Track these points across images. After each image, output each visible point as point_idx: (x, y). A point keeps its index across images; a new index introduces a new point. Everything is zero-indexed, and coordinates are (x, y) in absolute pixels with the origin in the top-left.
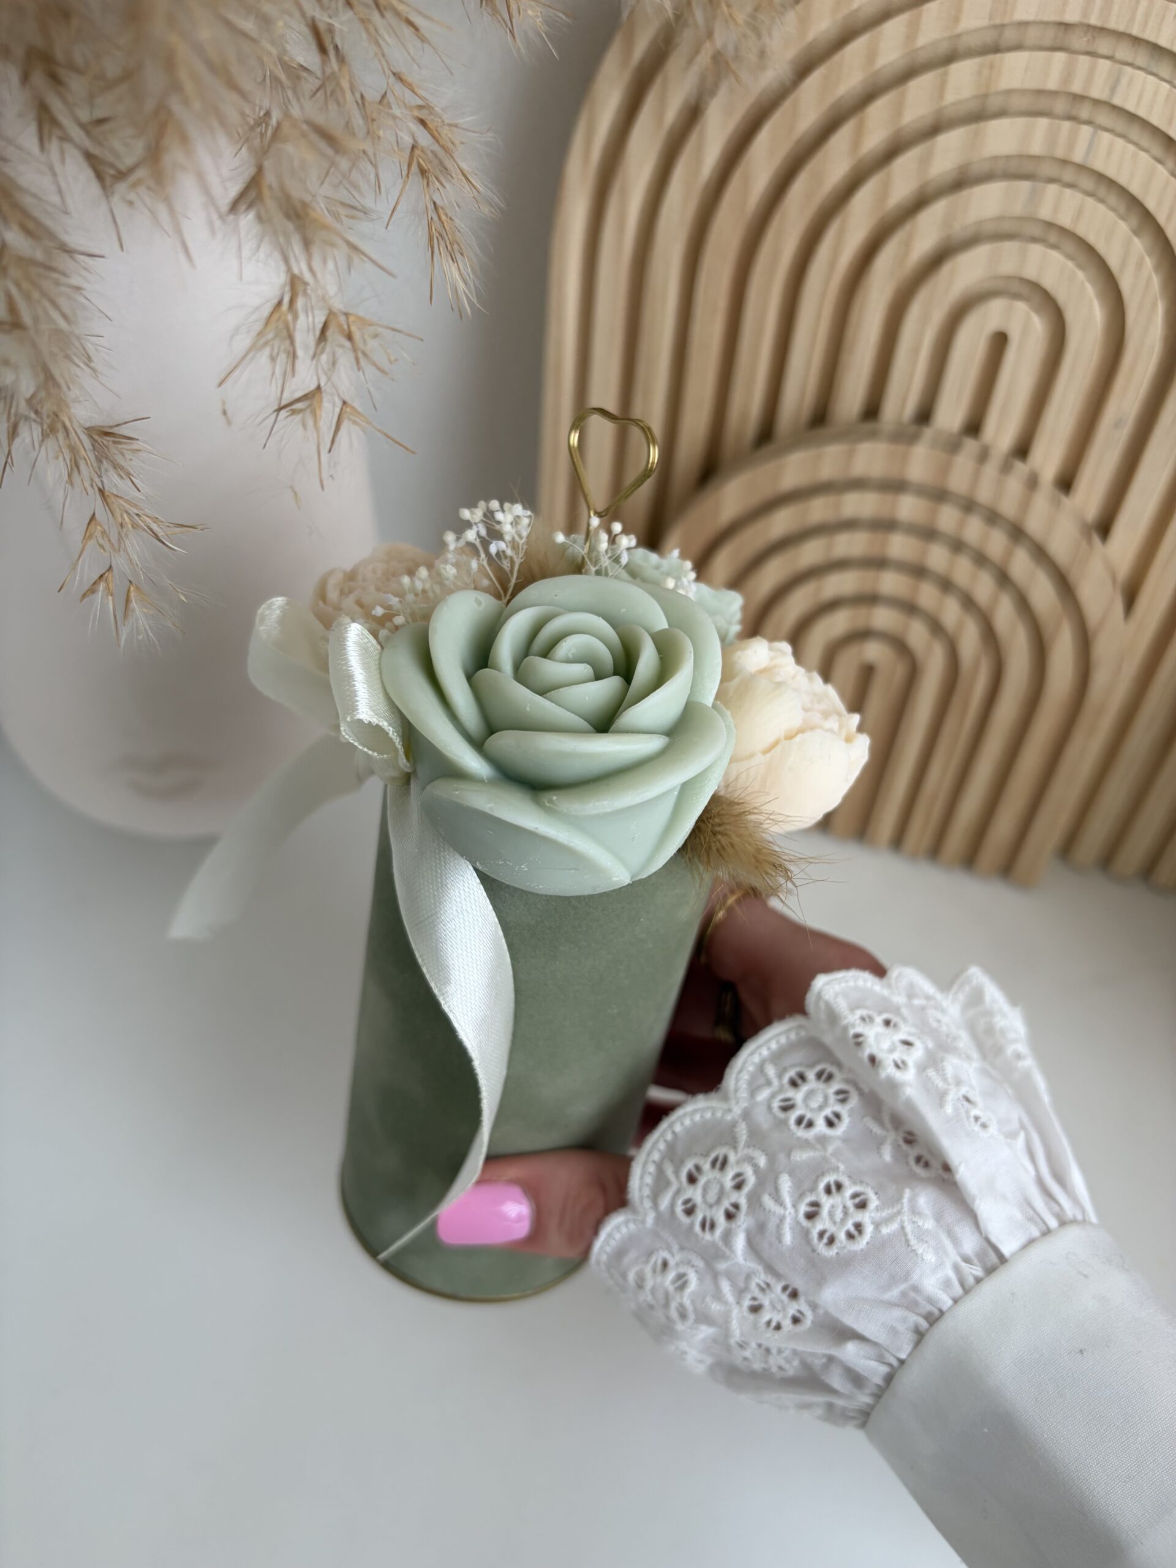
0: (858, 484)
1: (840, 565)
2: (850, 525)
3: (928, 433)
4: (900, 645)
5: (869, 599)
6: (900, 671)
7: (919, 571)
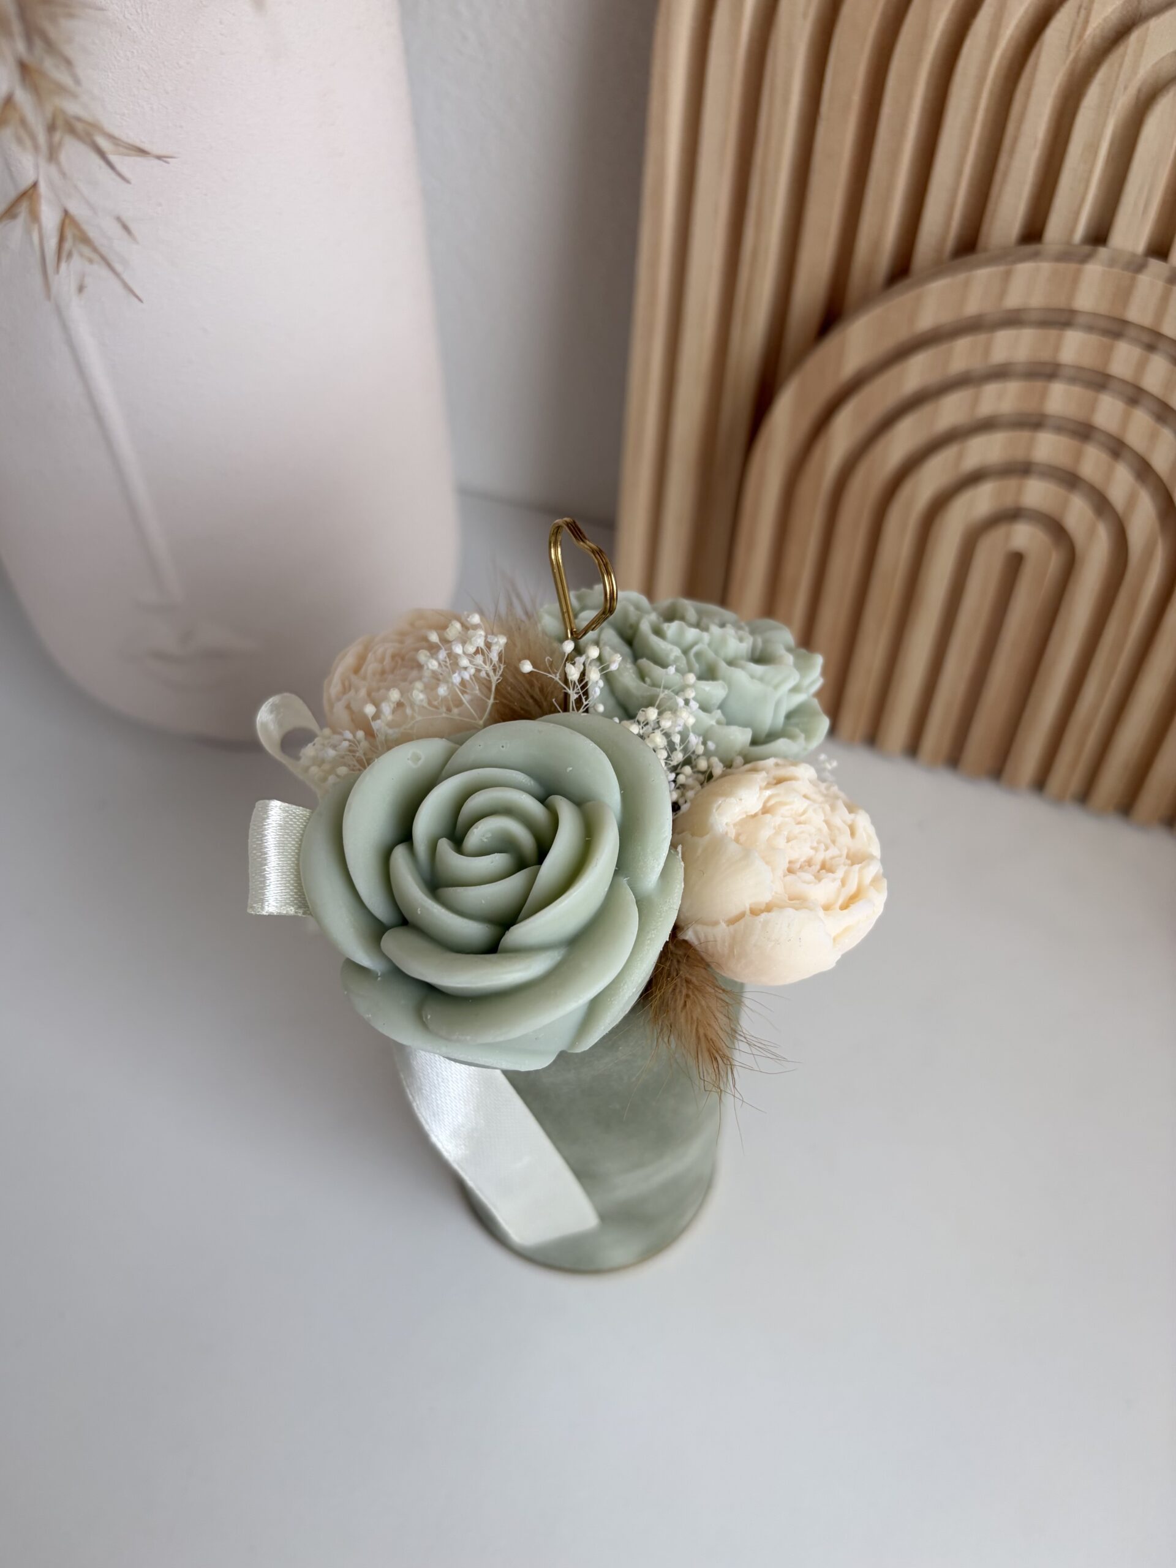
0: (1013, 320)
1: (987, 425)
2: (1000, 373)
3: (1103, 252)
4: (1057, 530)
5: (1023, 469)
6: (1055, 562)
7: (1084, 431)
